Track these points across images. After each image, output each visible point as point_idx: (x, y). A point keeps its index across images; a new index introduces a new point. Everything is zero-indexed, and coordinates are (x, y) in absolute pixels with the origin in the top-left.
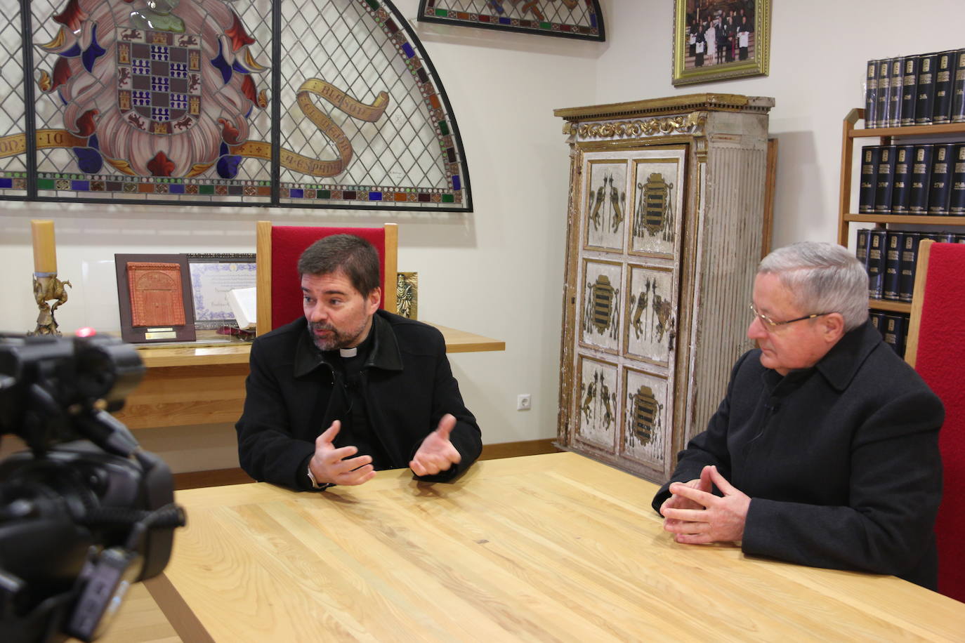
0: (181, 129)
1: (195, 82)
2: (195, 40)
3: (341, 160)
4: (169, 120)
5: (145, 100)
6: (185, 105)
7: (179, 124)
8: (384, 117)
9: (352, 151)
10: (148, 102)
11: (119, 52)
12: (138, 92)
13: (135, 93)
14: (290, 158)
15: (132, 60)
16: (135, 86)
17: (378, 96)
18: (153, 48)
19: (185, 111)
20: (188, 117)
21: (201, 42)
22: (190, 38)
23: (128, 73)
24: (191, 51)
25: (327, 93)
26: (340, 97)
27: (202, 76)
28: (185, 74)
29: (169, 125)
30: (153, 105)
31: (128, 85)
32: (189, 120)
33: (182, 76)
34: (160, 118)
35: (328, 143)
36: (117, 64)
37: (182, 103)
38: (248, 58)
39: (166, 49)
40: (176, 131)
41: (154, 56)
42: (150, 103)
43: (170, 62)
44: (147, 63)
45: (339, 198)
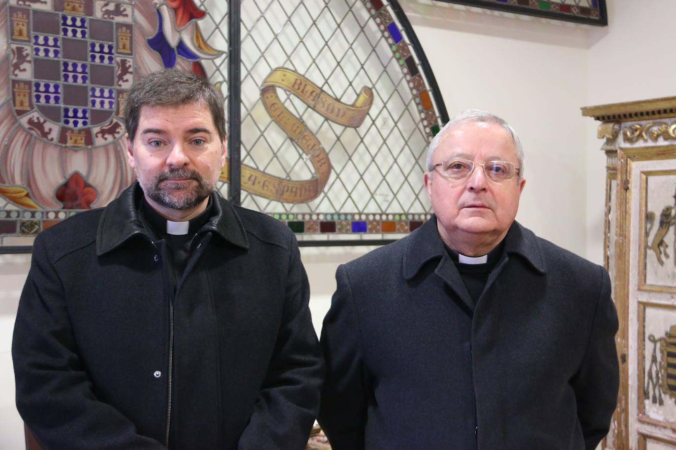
0: (106, 139)
1: (125, 71)
2: (125, 10)
3: (317, 180)
4: (89, 126)
5: (52, 96)
6: (111, 103)
7: (103, 132)
8: (368, 121)
9: (330, 167)
10: (57, 99)
11: (12, 22)
12: (42, 84)
13: (38, 85)
14: (253, 179)
15: (32, 36)
16: (37, 73)
17: (361, 93)
18: (65, 18)
19: (112, 112)
20: (115, 121)
21: (133, 12)
22: (118, 6)
23: (27, 55)
24: (120, 25)
25: (299, 89)
26: (314, 94)
27: (135, 62)
28: (111, 59)
29: (88, 132)
30: (65, 103)
31: (27, 73)
32: (117, 125)
33: (106, 61)
34: (76, 123)
35: (301, 156)
36: (10, 40)
37: (107, 101)
38: (197, 38)
39: (83, 21)
40: (99, 141)
41: (65, 31)
42: (61, 100)
43: (90, 41)
44: (56, 40)
45: (315, 231)
